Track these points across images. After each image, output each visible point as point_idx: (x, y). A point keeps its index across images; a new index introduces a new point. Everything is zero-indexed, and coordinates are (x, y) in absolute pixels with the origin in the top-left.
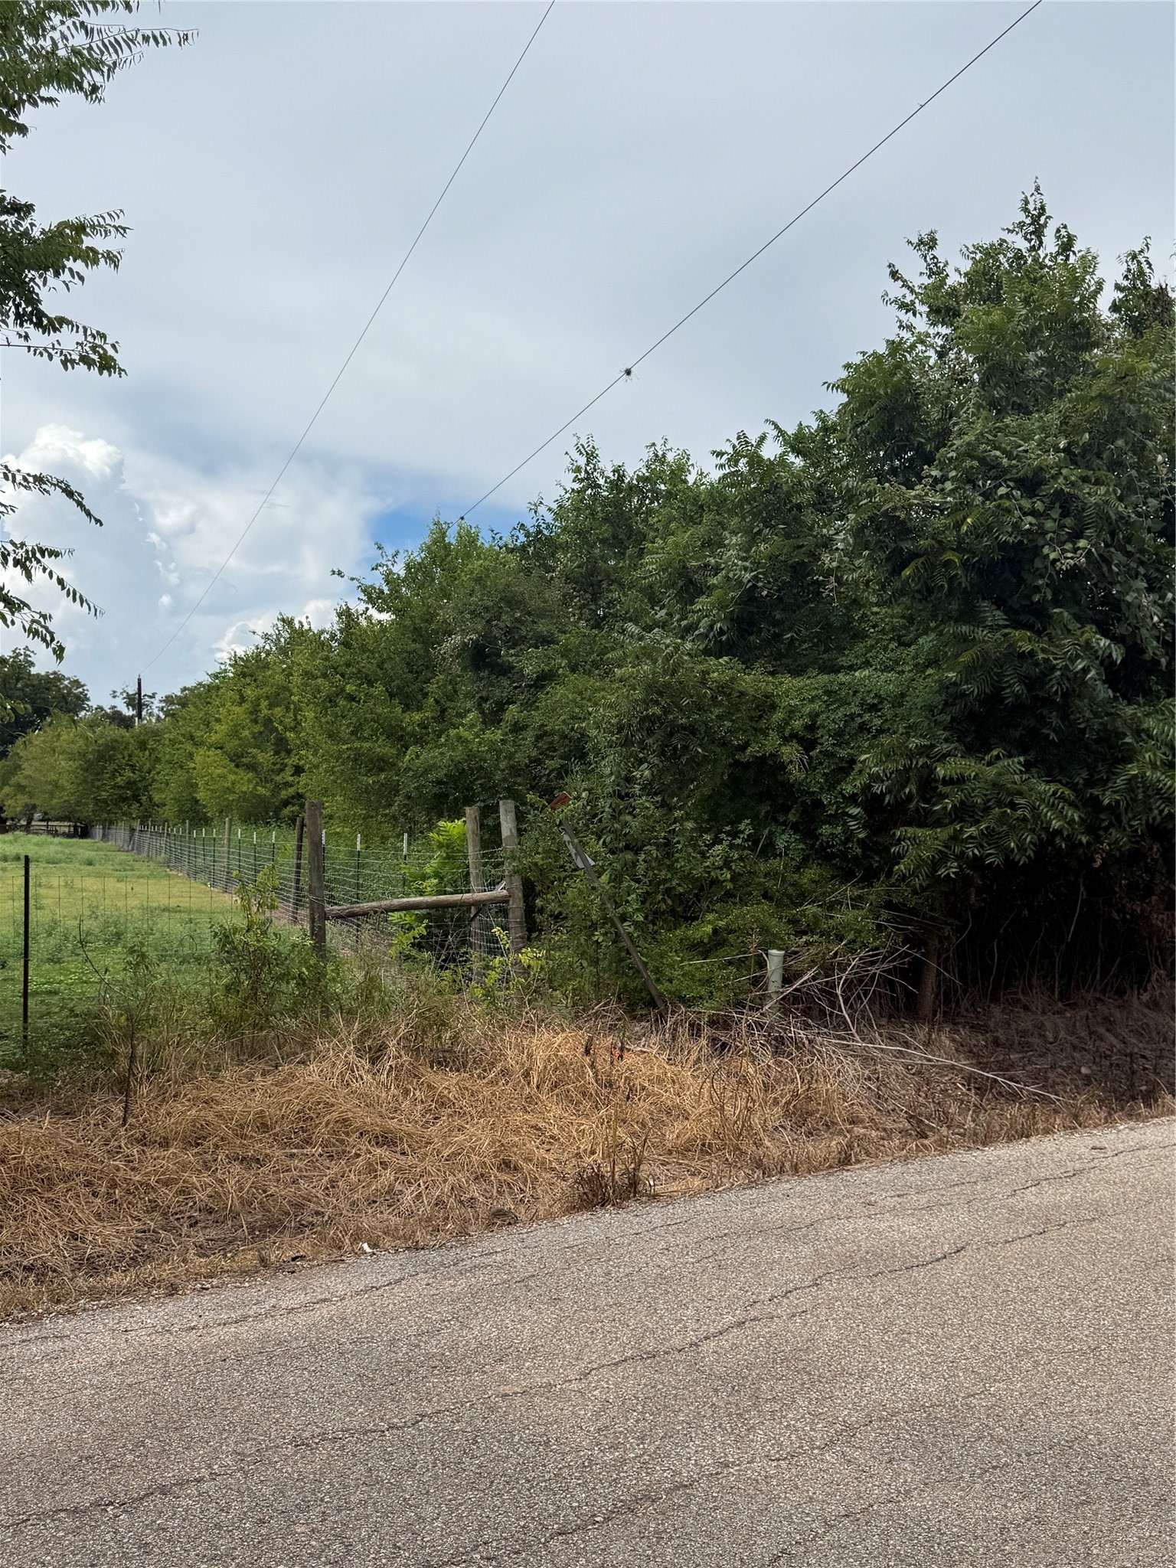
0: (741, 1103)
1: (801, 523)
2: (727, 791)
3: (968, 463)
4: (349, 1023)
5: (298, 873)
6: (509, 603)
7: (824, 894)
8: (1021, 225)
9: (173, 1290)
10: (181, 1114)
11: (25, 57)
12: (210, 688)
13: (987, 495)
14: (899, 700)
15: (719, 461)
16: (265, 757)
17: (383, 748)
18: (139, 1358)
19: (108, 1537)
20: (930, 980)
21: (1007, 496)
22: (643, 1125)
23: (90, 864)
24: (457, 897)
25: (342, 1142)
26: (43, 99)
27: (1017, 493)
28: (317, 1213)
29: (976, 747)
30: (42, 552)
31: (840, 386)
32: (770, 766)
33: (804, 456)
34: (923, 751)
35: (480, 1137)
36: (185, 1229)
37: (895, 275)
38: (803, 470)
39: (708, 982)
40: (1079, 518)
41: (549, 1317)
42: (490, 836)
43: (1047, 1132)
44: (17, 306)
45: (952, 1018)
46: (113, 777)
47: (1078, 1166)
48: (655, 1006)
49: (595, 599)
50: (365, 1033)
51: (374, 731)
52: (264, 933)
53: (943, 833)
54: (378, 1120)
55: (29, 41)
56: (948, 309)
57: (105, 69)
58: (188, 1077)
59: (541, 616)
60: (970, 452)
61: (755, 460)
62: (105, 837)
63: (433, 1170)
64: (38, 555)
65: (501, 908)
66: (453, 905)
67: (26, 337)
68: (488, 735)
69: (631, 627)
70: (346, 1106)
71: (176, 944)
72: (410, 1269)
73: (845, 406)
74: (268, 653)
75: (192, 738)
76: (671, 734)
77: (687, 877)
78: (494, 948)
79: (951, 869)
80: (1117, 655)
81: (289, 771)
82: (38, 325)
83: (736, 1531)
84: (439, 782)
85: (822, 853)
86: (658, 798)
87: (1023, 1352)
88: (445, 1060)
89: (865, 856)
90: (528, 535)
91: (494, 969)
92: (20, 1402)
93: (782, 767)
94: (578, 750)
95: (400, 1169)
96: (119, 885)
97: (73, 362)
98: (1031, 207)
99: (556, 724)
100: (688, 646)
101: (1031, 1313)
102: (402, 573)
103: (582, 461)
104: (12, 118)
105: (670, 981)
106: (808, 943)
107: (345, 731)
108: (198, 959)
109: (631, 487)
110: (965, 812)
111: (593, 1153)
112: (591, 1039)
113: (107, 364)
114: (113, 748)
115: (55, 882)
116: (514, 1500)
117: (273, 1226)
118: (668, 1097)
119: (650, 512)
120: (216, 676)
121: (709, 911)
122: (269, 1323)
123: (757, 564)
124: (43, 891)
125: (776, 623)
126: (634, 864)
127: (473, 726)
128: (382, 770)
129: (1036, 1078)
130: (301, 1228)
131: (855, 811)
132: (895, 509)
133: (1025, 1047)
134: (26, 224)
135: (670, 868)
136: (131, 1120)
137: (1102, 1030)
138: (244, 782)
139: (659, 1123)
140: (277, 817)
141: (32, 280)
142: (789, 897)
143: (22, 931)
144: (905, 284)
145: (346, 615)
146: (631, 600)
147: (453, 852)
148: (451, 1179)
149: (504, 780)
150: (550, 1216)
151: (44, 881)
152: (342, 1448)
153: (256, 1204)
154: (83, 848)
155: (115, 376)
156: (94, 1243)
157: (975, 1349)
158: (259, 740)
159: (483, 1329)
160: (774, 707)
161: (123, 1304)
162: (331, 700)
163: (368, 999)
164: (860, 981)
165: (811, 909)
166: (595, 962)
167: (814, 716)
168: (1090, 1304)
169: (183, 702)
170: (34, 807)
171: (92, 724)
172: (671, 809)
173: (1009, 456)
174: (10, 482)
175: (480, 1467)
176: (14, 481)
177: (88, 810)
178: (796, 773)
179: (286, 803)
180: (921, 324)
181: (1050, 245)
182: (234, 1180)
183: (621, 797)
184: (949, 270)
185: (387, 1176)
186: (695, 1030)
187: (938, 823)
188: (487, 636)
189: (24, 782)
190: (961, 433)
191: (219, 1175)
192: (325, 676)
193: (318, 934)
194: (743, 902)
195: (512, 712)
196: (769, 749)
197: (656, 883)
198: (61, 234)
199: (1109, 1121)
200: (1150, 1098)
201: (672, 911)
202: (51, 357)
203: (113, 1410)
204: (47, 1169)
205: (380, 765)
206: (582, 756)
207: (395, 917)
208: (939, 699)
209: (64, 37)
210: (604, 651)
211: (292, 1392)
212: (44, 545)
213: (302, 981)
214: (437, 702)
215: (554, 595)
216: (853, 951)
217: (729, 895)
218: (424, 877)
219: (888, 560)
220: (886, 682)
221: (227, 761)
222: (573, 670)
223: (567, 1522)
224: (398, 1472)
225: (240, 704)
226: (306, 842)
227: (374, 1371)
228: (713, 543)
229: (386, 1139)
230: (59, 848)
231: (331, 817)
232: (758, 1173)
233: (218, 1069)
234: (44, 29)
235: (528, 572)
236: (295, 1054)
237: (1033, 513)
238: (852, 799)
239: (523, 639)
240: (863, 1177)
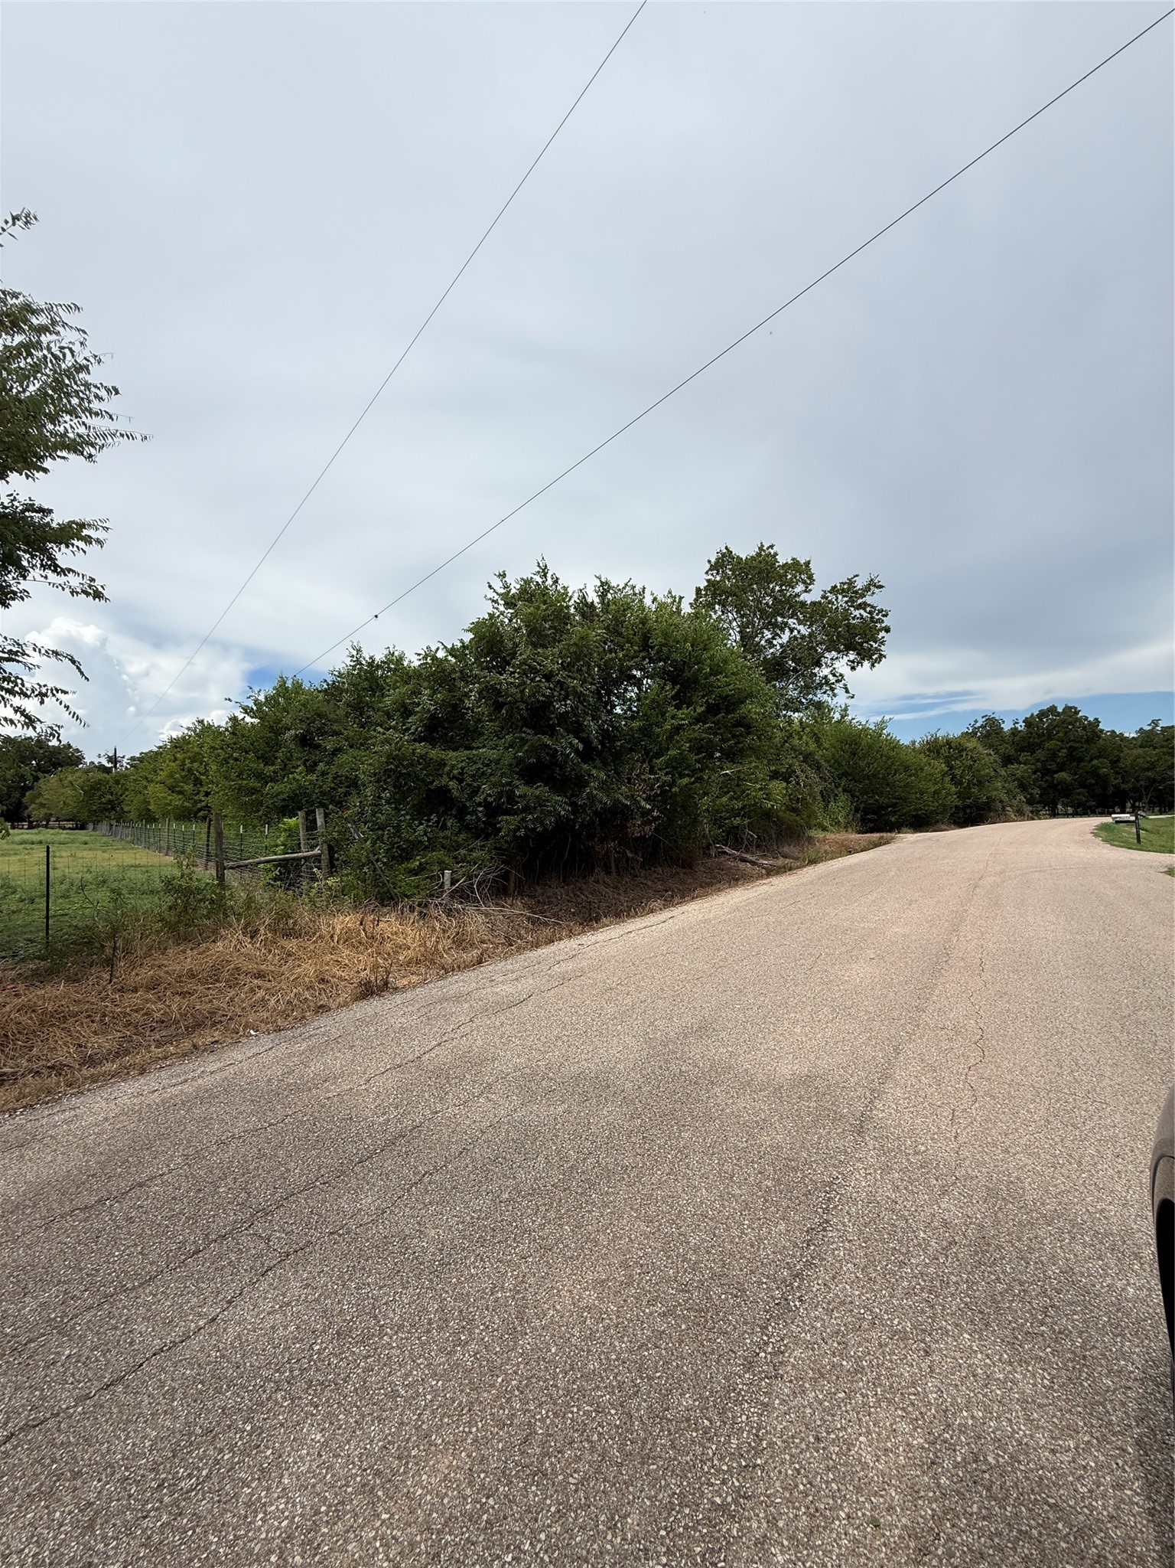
0: (433, 939)
1: (455, 686)
2: (425, 802)
3: (524, 667)
4: (238, 920)
5: (208, 845)
6: (319, 716)
7: (468, 845)
8: (539, 572)
9: (142, 1072)
10: (146, 973)
11: (48, 434)
12: (156, 753)
13: (532, 680)
14: (498, 762)
15: (419, 657)
16: (188, 788)
17: (253, 783)
18: (123, 1113)
19: (107, 1219)
20: (512, 879)
21: (540, 681)
22: (389, 954)
23: (86, 844)
24: (296, 855)
25: (236, 979)
26: (58, 457)
27: (543, 680)
28: (223, 1015)
29: (529, 782)
30: (57, 691)
31: (470, 630)
32: (444, 791)
33: (455, 658)
34: (508, 784)
35: (309, 969)
36: (148, 1033)
37: (490, 587)
38: (456, 663)
39: (417, 887)
40: (567, 691)
41: (349, 1055)
42: (311, 825)
43: (560, 939)
44: (42, 561)
45: (521, 894)
46: (100, 798)
47: (574, 953)
48: (393, 899)
49: (361, 715)
50: (247, 925)
51: (249, 776)
52: (191, 879)
53: (518, 818)
54: (255, 966)
55: (50, 427)
56: (512, 603)
57: (98, 447)
58: (148, 955)
59: (336, 722)
60: (524, 662)
61: (434, 658)
62: (94, 829)
63: (284, 987)
64: (54, 692)
65: (317, 858)
66: (293, 859)
67: (46, 577)
68: (309, 777)
69: (379, 729)
70: (238, 961)
71: (139, 885)
72: (277, 1041)
73: (473, 639)
74: (190, 736)
75: (147, 778)
76: (399, 777)
77: (407, 840)
78: (314, 879)
79: (522, 833)
80: (581, 747)
81: (202, 794)
82: (54, 571)
83: (442, 1143)
84: (284, 800)
85: (466, 827)
86: (393, 806)
87: (558, 1038)
88: (289, 934)
89: (485, 828)
90: (328, 685)
91: (313, 888)
92: (48, 1150)
93: (450, 790)
94: (354, 784)
95: (268, 989)
96: (105, 854)
97: (77, 593)
98: (541, 565)
99: (343, 772)
100: (406, 738)
101: (560, 1020)
102: (263, 700)
103: (355, 653)
104: (39, 464)
105: (400, 887)
106: (461, 867)
107: (233, 775)
108: (152, 892)
109: (378, 665)
110: (526, 809)
111: (365, 970)
112: (363, 918)
113: (98, 595)
114: (100, 784)
115: (64, 854)
116: (336, 1150)
117: (199, 1025)
118: (400, 940)
119: (387, 677)
120: (160, 747)
121: (417, 855)
122: (200, 1081)
123: (436, 703)
124: (56, 860)
125: (446, 728)
126: (383, 835)
127: (301, 773)
128: (253, 794)
129: (555, 915)
130: (214, 1024)
131: (481, 809)
132: (495, 684)
133: (550, 903)
134: (47, 520)
135: (399, 837)
136: (115, 980)
137: (578, 893)
138: (177, 800)
139: (396, 953)
140: (195, 817)
141: (52, 548)
142: (453, 847)
143: (45, 882)
144: (495, 591)
145: (234, 719)
146: (377, 717)
147: (292, 833)
148: (295, 990)
149: (318, 798)
150: (346, 1004)
151: (57, 854)
152: (244, 1141)
153: (189, 1015)
154: (81, 835)
155: (103, 602)
156: (93, 1048)
157: (539, 1039)
158: (185, 780)
159: (316, 1067)
160: (445, 765)
161: (114, 1083)
162: (226, 760)
163: (249, 907)
164: (484, 881)
165: (463, 852)
166: (364, 881)
167: (463, 768)
168: (582, 1013)
169: (141, 760)
170: (51, 815)
171: (87, 772)
172: (399, 810)
173: (539, 665)
174: (37, 653)
175: (318, 1137)
176: (40, 652)
177: (85, 815)
178: (455, 793)
179: (200, 810)
180: (502, 608)
181: (550, 582)
182: (176, 1005)
183: (376, 806)
184: (512, 587)
185: (261, 993)
186: (412, 909)
187: (515, 813)
188: (308, 731)
189: (44, 802)
190: (521, 654)
191: (167, 1003)
192: (222, 748)
193: (221, 877)
194: (433, 851)
195: (321, 766)
196: (443, 783)
197: (393, 844)
198: (71, 527)
199: (583, 932)
200: (597, 920)
201: (400, 856)
202: (63, 589)
203: (109, 1145)
204: (63, 1012)
205: (252, 791)
206: (356, 786)
207: (261, 866)
208: (514, 762)
209: (72, 427)
210: (367, 739)
211: (215, 1116)
212: (58, 687)
213: (212, 901)
214: (282, 761)
215: (341, 713)
216: (481, 869)
217: (427, 847)
218: (277, 846)
219: (493, 704)
220: (493, 754)
221: (167, 790)
222: (351, 747)
223: (363, 1156)
224: (275, 1148)
225: (174, 761)
226: (212, 830)
227: (260, 1097)
228: (416, 693)
229: (260, 975)
230: (66, 836)
231: (225, 816)
232: (443, 972)
233: (165, 949)
234: (59, 422)
235: (328, 702)
236: (209, 937)
237: (550, 688)
238: (479, 804)
239: (326, 733)
240: (489, 969)
